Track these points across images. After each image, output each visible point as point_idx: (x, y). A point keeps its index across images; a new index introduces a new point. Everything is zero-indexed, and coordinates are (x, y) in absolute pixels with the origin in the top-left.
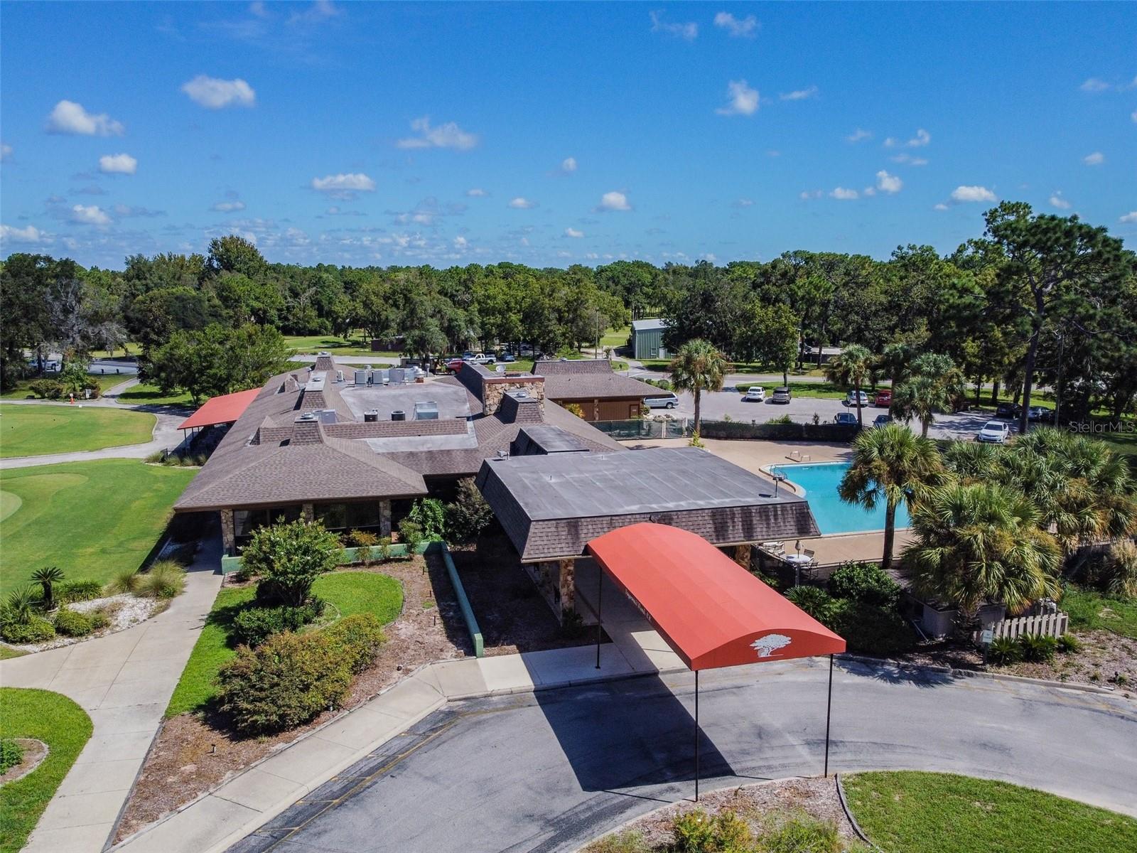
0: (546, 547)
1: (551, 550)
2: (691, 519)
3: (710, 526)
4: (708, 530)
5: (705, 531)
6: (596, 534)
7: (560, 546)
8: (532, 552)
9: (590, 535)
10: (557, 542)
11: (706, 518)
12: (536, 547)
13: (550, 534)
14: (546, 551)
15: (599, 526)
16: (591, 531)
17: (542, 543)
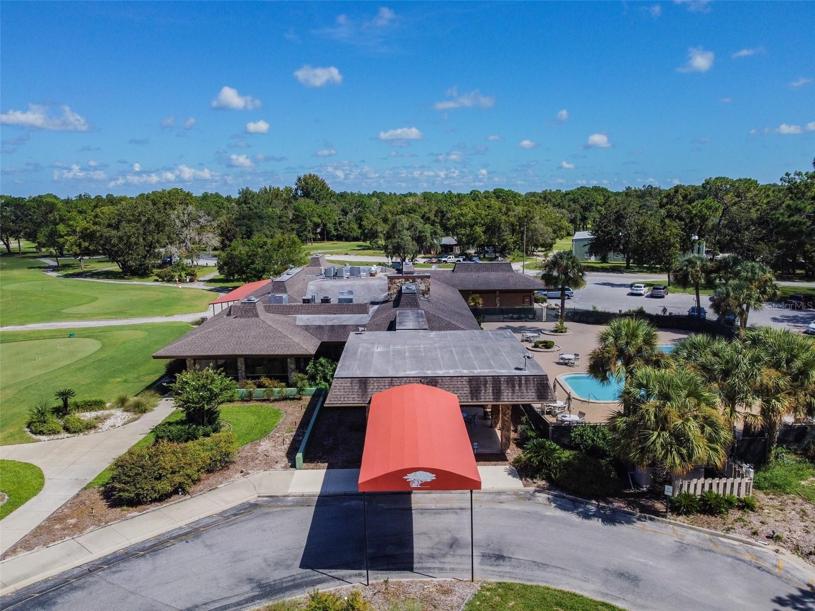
0: (343, 396)
1: (346, 399)
2: (452, 383)
3: (466, 389)
4: (465, 392)
5: (462, 392)
6: (379, 390)
7: (353, 396)
8: (332, 399)
9: (375, 390)
10: (351, 393)
11: (464, 383)
12: (336, 396)
13: (346, 388)
14: (342, 399)
15: (383, 384)
16: (376, 387)
17: (340, 393)
